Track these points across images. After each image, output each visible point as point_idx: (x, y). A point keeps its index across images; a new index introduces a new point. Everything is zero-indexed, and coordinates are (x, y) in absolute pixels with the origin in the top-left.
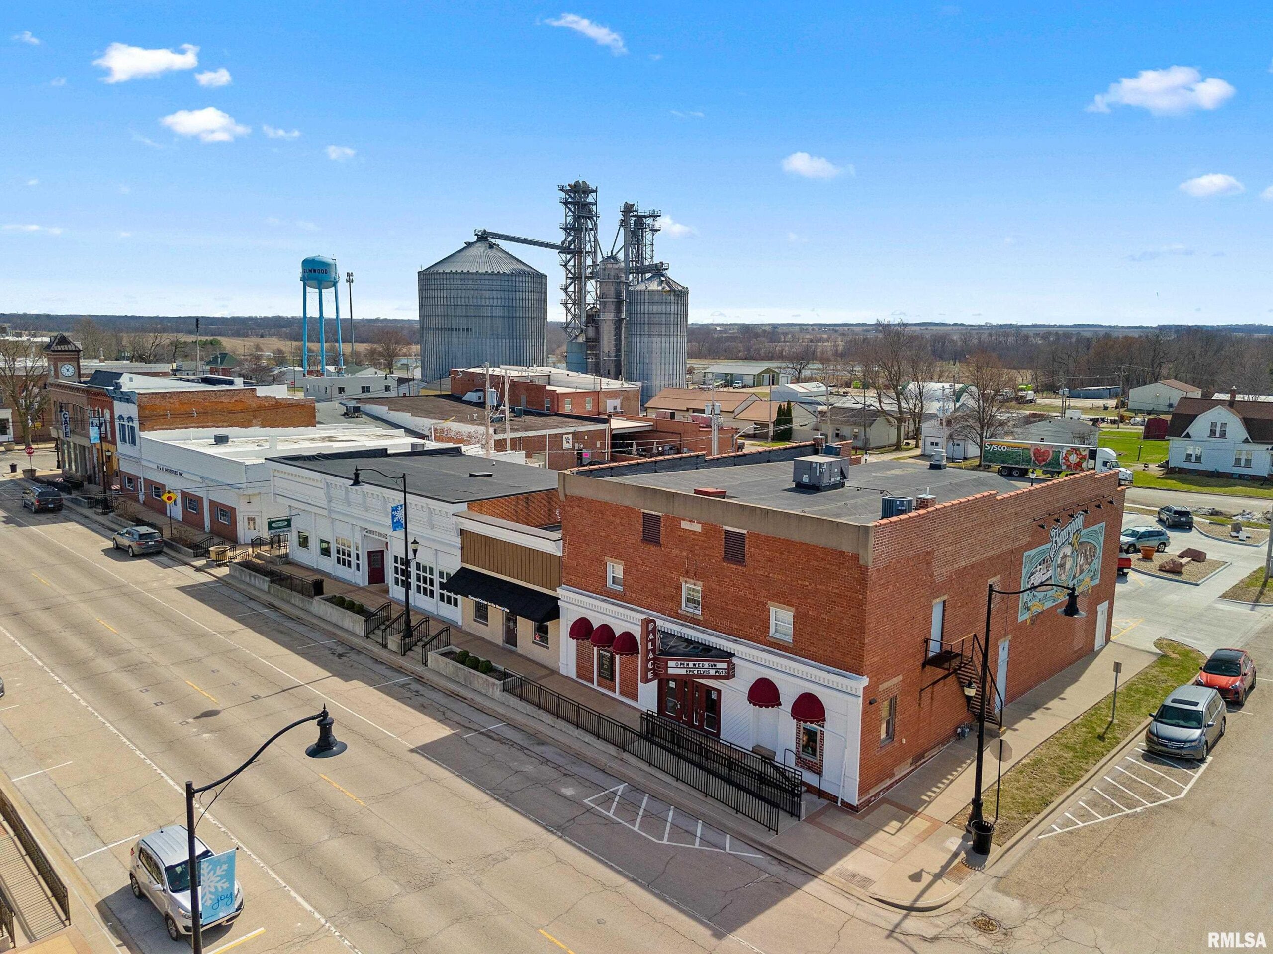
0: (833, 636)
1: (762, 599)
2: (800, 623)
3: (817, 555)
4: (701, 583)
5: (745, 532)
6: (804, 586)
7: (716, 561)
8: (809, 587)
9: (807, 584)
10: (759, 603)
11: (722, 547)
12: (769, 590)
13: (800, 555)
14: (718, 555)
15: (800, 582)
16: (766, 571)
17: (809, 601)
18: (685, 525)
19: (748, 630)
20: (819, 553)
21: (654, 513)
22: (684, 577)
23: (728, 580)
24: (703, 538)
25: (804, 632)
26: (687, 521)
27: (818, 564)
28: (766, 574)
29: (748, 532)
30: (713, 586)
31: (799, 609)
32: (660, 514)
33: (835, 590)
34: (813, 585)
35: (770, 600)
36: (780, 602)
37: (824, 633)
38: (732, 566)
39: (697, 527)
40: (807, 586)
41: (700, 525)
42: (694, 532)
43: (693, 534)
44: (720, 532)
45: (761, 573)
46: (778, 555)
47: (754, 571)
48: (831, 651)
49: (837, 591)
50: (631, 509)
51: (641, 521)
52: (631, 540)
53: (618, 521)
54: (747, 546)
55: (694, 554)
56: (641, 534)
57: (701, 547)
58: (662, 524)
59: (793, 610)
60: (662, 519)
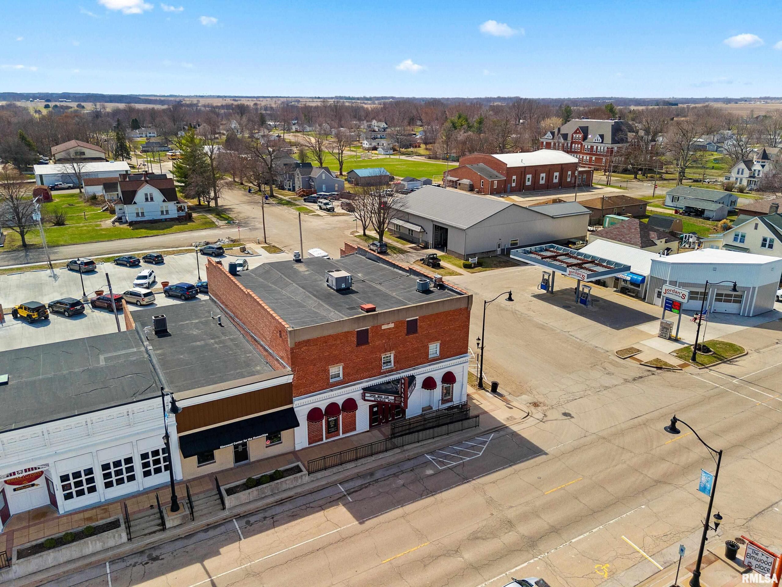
0: (457, 344)
1: (426, 344)
2: (443, 345)
3: (451, 314)
4: (394, 351)
6: (444, 329)
7: (402, 338)
10: (424, 346)
11: (406, 330)
12: (429, 339)
13: (443, 317)
14: (403, 334)
17: (446, 335)
18: (384, 327)
19: (419, 361)
21: (364, 329)
22: (383, 353)
23: (409, 343)
24: (395, 329)
25: (445, 349)
26: (385, 324)
27: (451, 317)
28: (428, 332)
29: (419, 317)
30: (400, 349)
31: (442, 340)
32: (368, 328)
33: (458, 325)
34: (448, 327)
35: (429, 342)
36: (434, 341)
37: (453, 345)
38: (411, 336)
39: (392, 325)
40: (446, 329)
41: (394, 324)
43: (389, 330)
44: (404, 323)
45: (425, 332)
46: (433, 321)
47: (422, 333)
48: (456, 351)
50: (348, 332)
51: (355, 336)
52: (348, 349)
53: (339, 342)
54: (418, 324)
55: (389, 339)
56: (356, 343)
57: (394, 334)
58: (370, 332)
59: (440, 341)
60: (370, 330)
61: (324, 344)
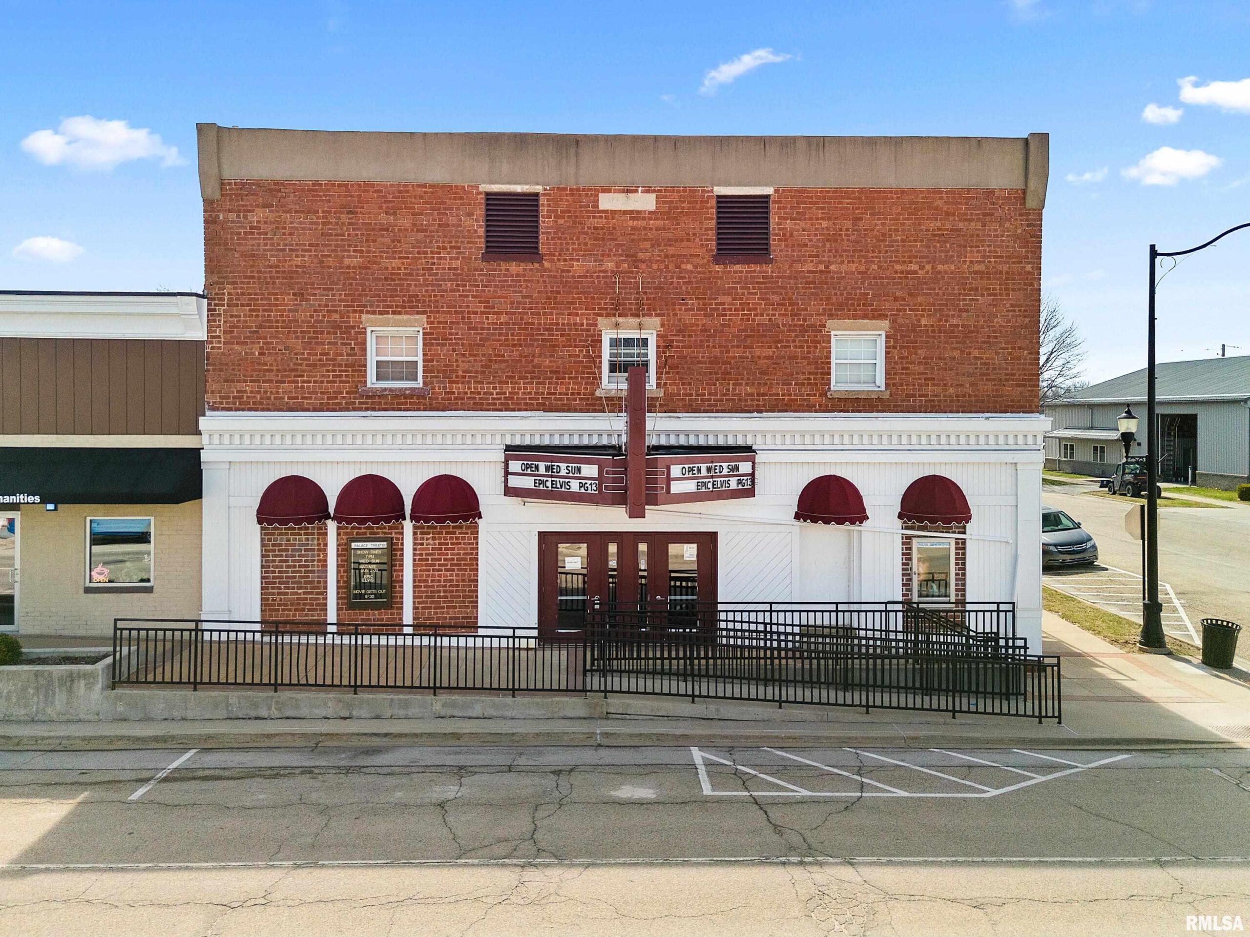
0: (975, 353)
1: (814, 320)
2: (902, 347)
3: (936, 208)
4: (657, 321)
5: (769, 191)
6: (908, 272)
7: (695, 267)
8: (921, 273)
9: (914, 267)
10: (804, 330)
11: (712, 234)
12: (828, 299)
13: (899, 214)
14: (701, 252)
15: (898, 267)
16: (821, 262)
17: (920, 299)
18: (608, 202)
19: (779, 390)
20: (939, 203)
21: (519, 189)
22: (608, 315)
23: (728, 299)
24: (660, 223)
25: (913, 363)
26: (616, 191)
27: (939, 224)
28: (821, 267)
29: (776, 191)
30: (688, 318)
31: (900, 320)
32: (539, 189)
33: (977, 267)
34: (928, 267)
35: (831, 316)
36: (855, 317)
37: (956, 354)
38: (738, 267)
39: (646, 202)
40: (915, 272)
41: (654, 196)
42: (635, 215)
43: (632, 219)
44: (704, 202)
45: (809, 266)
46: (848, 224)
47: (791, 266)
48: (971, 384)
49: (981, 267)
50: (448, 188)
51: (480, 212)
52: (449, 261)
53: (405, 222)
54: (774, 220)
55: (635, 261)
56: (481, 243)
57: (656, 243)
58: (543, 210)
59: (886, 324)
60: (543, 200)
61: (344, 218)
